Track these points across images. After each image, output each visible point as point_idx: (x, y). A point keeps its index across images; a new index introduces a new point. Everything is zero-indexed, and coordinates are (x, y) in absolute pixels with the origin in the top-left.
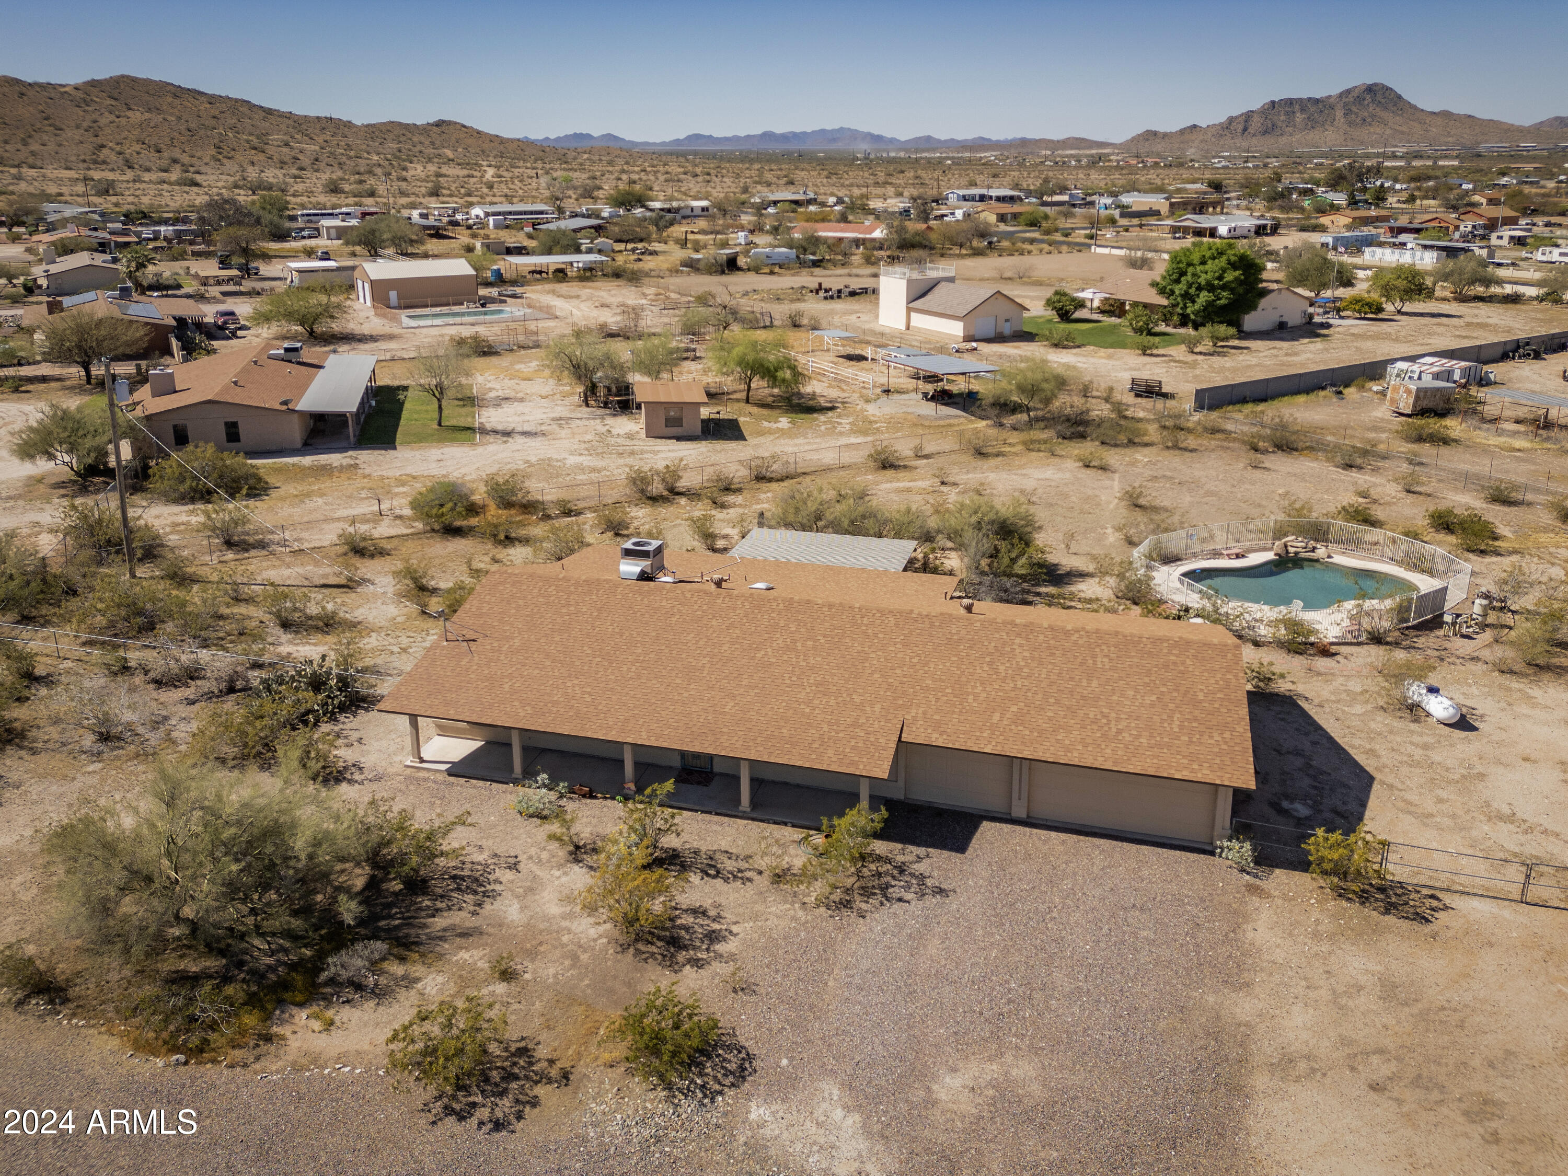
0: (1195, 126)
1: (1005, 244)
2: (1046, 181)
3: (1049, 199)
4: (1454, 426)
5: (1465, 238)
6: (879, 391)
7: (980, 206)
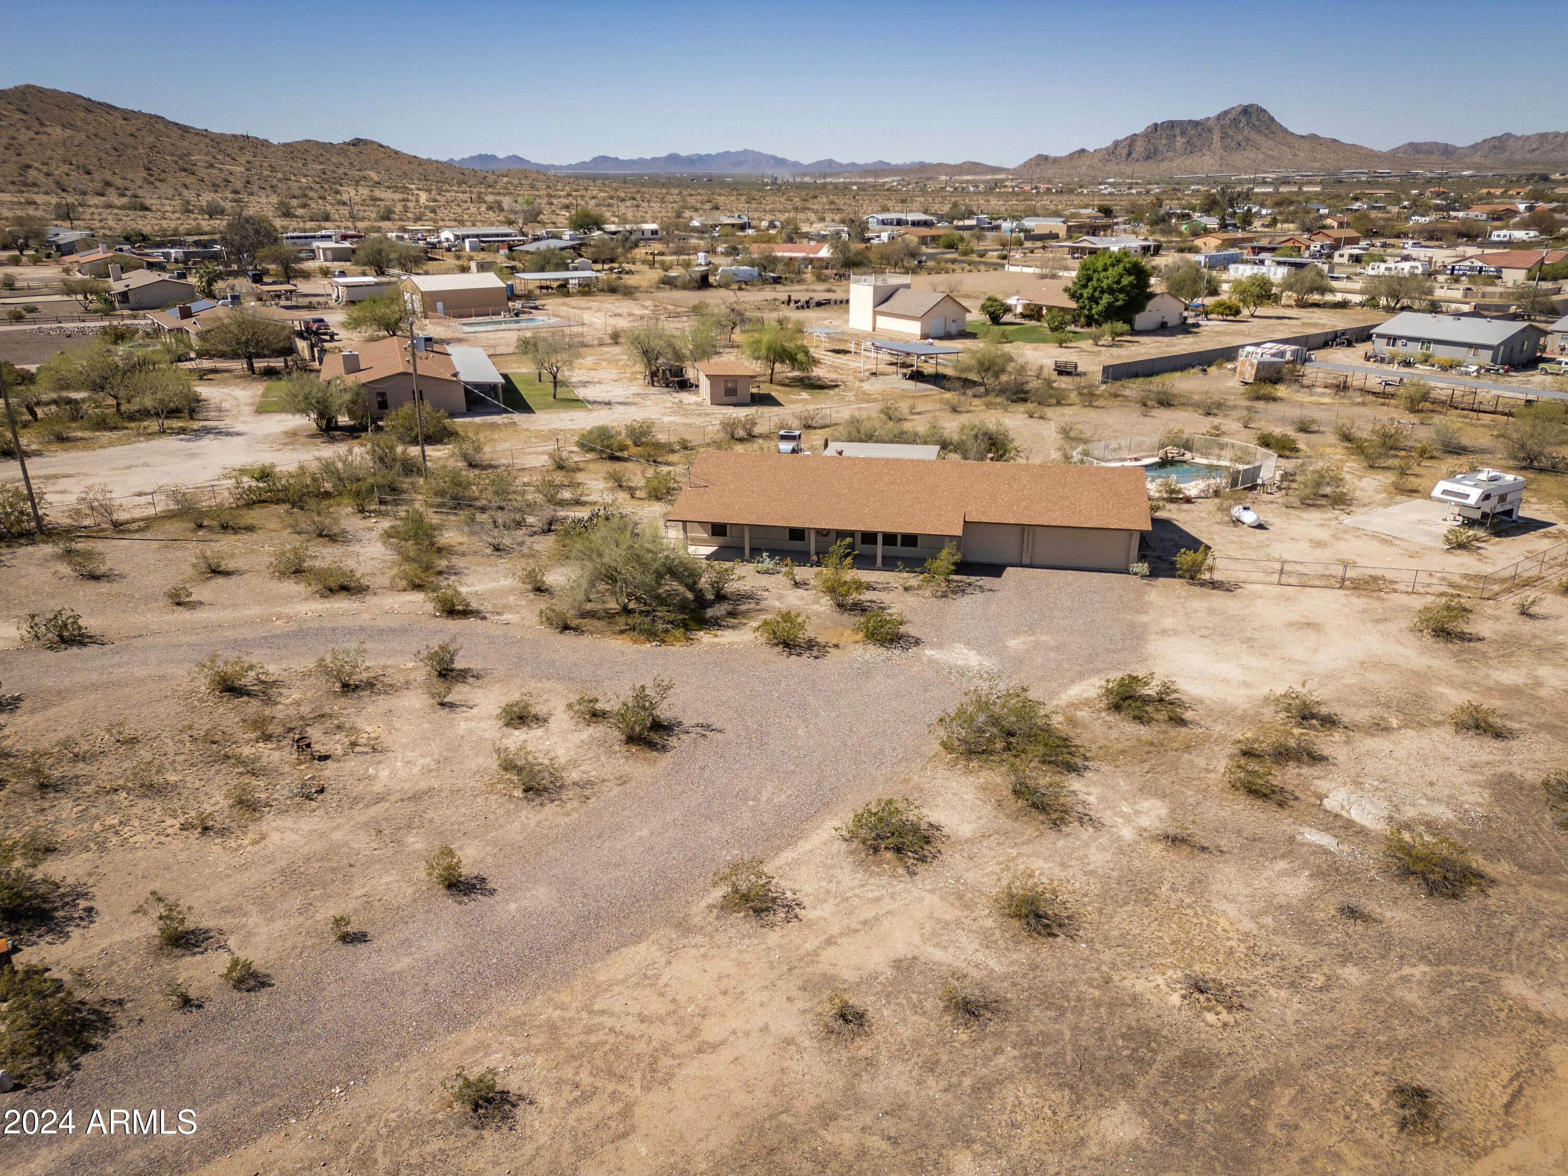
0: (1083, 151)
1: (931, 264)
2: (955, 205)
3: (961, 223)
4: (1282, 391)
5: (1313, 256)
6: (867, 374)
7: (902, 230)
